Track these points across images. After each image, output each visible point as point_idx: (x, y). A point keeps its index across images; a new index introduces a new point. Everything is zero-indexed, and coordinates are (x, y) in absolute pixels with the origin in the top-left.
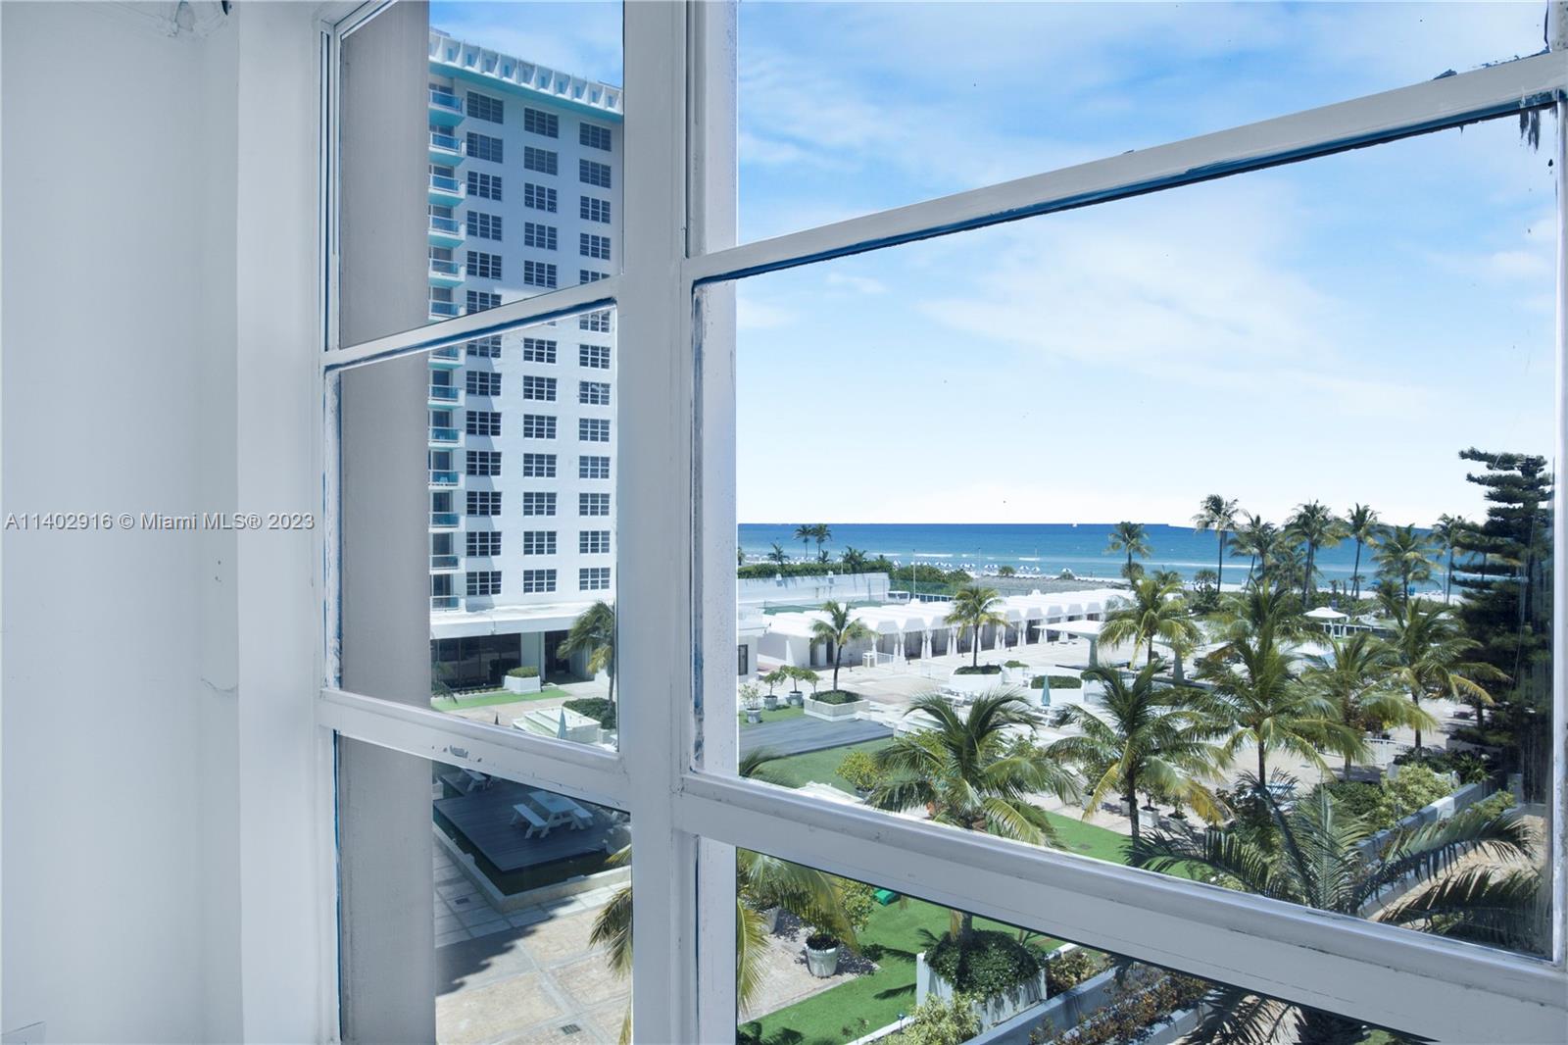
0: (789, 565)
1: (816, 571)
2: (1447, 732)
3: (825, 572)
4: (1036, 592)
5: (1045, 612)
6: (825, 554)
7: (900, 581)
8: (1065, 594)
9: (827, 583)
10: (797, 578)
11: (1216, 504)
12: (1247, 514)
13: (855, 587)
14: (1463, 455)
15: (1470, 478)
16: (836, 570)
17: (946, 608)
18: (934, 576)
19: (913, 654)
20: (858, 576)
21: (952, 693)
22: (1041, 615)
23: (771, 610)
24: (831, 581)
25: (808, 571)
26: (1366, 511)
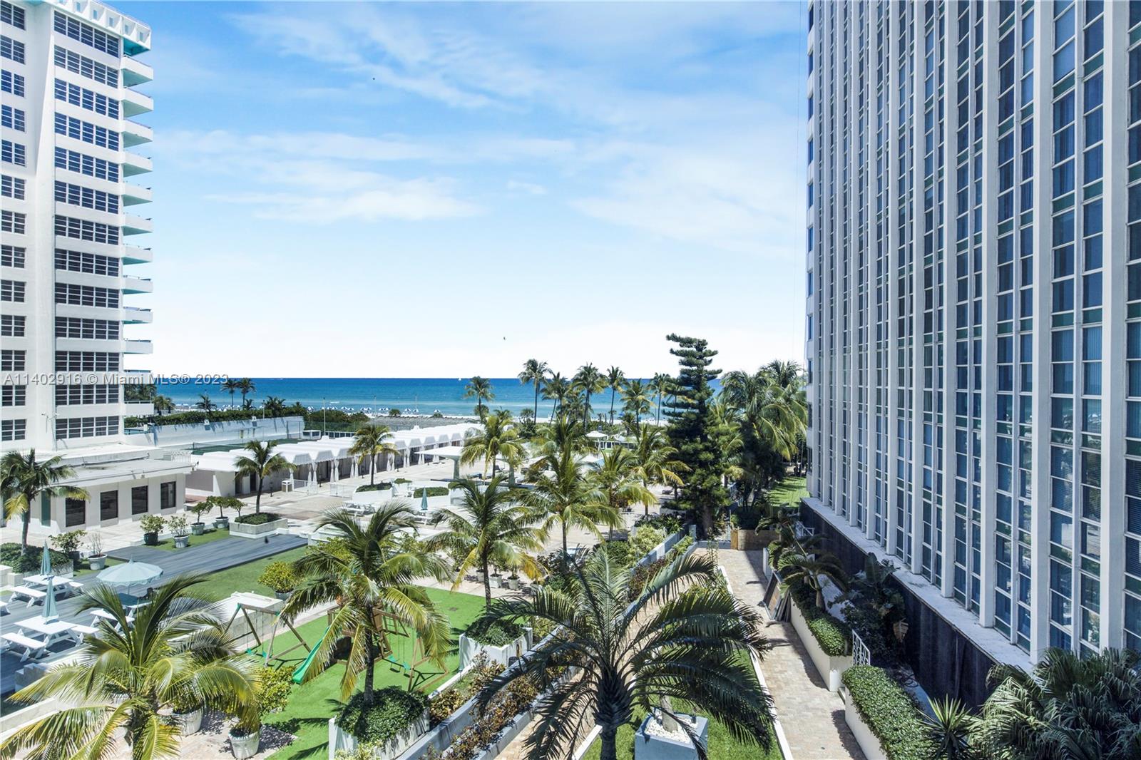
0: (217, 412)
1: (241, 416)
2: (659, 504)
3: (249, 417)
4: (416, 427)
5: (423, 441)
6: (249, 403)
7: (312, 422)
8: (436, 427)
9: (251, 426)
10: (224, 422)
11: (533, 365)
12: (551, 372)
13: (276, 428)
14: (669, 338)
15: (672, 352)
16: (259, 415)
17: (348, 442)
18: (340, 417)
19: (324, 477)
20: (278, 419)
21: (355, 507)
22: (420, 443)
23: (198, 451)
24: (255, 424)
25: (233, 416)
26: (617, 371)
